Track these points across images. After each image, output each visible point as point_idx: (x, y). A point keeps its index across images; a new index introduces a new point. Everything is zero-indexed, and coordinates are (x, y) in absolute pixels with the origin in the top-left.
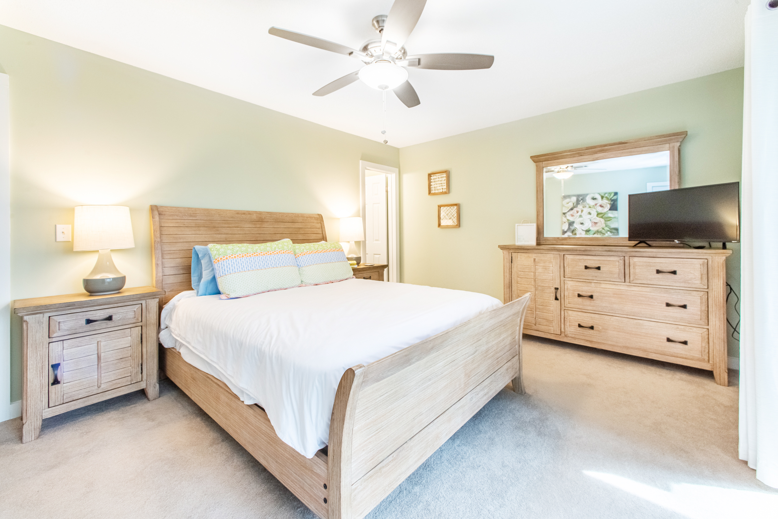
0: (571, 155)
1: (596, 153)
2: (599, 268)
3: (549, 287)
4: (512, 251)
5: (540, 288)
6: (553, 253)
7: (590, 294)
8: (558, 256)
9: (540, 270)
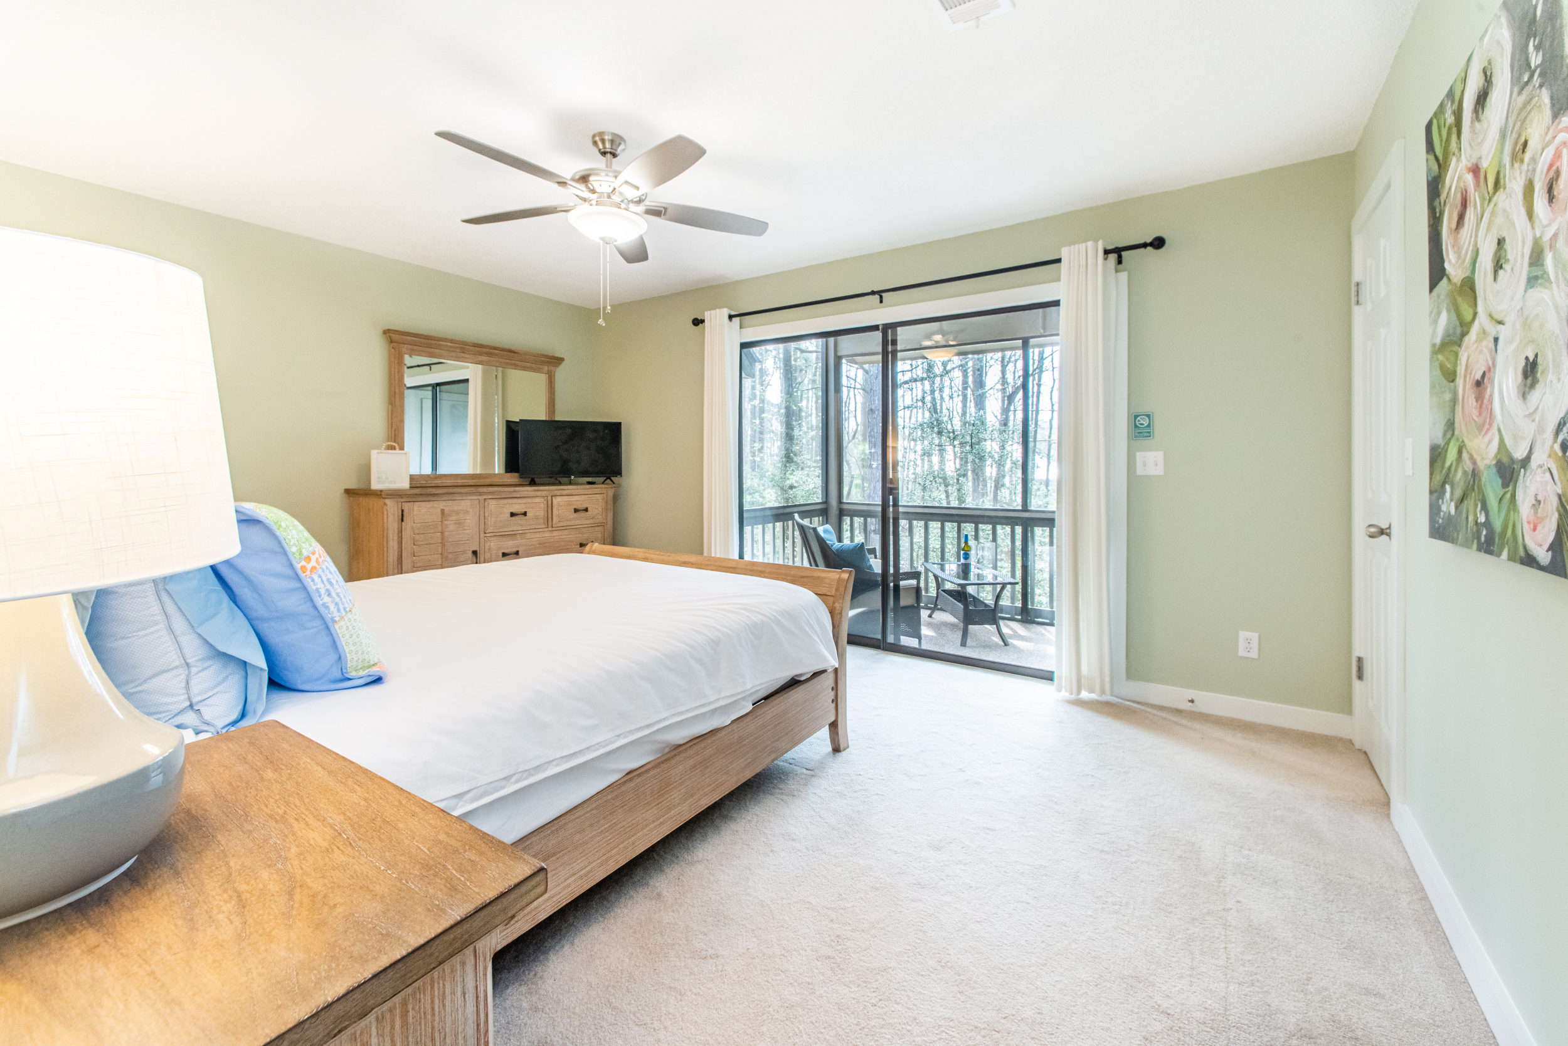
0: (451, 347)
1: (481, 354)
2: (525, 514)
3: (464, 552)
4: (402, 500)
5: (450, 556)
6: (470, 498)
7: (515, 550)
8: (476, 502)
9: (451, 525)
